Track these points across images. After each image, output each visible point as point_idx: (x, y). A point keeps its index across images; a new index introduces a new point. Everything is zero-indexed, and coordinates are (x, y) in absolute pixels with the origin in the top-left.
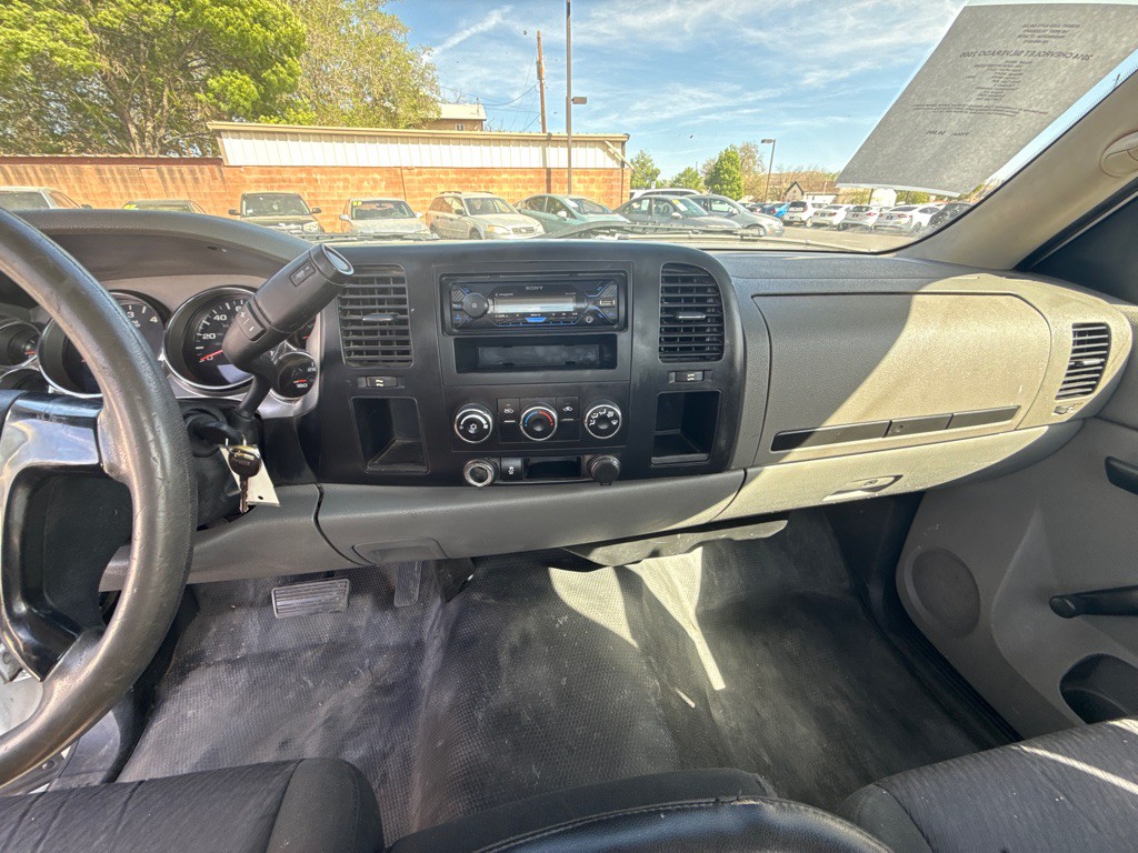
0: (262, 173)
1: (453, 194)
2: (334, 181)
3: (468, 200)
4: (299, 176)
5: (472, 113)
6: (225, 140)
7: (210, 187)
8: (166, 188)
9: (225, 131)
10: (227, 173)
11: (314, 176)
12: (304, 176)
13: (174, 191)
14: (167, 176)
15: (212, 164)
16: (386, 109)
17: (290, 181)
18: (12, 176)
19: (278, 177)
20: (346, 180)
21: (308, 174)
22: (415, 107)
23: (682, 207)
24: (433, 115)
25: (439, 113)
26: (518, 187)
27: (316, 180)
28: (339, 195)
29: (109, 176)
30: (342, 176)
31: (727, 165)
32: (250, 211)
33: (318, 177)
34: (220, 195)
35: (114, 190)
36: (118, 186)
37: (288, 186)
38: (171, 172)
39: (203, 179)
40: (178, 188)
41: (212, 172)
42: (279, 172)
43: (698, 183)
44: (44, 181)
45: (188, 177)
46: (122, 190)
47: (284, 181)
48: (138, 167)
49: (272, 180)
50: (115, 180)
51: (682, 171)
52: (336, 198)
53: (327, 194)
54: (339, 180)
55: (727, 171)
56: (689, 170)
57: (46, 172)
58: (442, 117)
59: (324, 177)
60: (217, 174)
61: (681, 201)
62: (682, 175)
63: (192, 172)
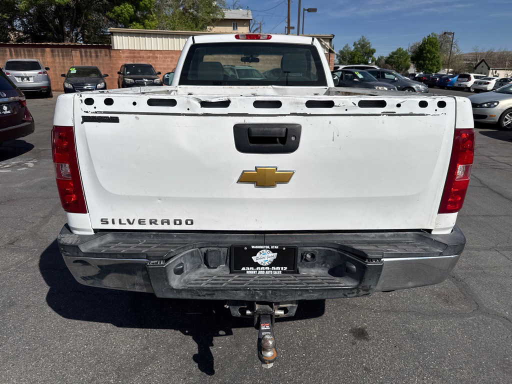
0: (130, 53)
1: (230, 67)
2: (166, 58)
3: (238, 70)
4: (149, 55)
5: (244, 15)
6: (115, 37)
7: (103, 60)
8: (82, 60)
9: (116, 32)
10: (113, 53)
11: (156, 55)
12: (151, 55)
13: (85, 61)
14: (83, 54)
15: (106, 48)
16: (192, 14)
17: (143, 58)
18: (13, 53)
19: (138, 55)
20: (172, 57)
21: (153, 54)
22: (209, 13)
23: (360, 76)
24: (219, 17)
25: (223, 16)
26: (267, 63)
27: (157, 57)
28: (168, 65)
29: (57, 54)
30: (171, 55)
31: (428, 47)
32: (128, 73)
33: (158, 56)
34: (107, 64)
35: (57, 61)
36: (60, 59)
37: (142, 60)
38: (86, 52)
39: (101, 55)
40: (87, 60)
41: (106, 52)
42: (139, 53)
43: (407, 59)
44: (27, 56)
45: (93, 54)
46: (61, 61)
47: (140, 57)
48: (70, 49)
49: (135, 57)
50: (59, 56)
51: (395, 50)
52: (166, 67)
53: (162, 65)
54: (169, 57)
55: (429, 51)
56: (400, 50)
57: (29, 51)
58: (225, 18)
59: (161, 56)
60: (108, 54)
61: (360, 73)
62: (394, 53)
63: (96, 52)
